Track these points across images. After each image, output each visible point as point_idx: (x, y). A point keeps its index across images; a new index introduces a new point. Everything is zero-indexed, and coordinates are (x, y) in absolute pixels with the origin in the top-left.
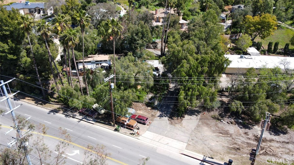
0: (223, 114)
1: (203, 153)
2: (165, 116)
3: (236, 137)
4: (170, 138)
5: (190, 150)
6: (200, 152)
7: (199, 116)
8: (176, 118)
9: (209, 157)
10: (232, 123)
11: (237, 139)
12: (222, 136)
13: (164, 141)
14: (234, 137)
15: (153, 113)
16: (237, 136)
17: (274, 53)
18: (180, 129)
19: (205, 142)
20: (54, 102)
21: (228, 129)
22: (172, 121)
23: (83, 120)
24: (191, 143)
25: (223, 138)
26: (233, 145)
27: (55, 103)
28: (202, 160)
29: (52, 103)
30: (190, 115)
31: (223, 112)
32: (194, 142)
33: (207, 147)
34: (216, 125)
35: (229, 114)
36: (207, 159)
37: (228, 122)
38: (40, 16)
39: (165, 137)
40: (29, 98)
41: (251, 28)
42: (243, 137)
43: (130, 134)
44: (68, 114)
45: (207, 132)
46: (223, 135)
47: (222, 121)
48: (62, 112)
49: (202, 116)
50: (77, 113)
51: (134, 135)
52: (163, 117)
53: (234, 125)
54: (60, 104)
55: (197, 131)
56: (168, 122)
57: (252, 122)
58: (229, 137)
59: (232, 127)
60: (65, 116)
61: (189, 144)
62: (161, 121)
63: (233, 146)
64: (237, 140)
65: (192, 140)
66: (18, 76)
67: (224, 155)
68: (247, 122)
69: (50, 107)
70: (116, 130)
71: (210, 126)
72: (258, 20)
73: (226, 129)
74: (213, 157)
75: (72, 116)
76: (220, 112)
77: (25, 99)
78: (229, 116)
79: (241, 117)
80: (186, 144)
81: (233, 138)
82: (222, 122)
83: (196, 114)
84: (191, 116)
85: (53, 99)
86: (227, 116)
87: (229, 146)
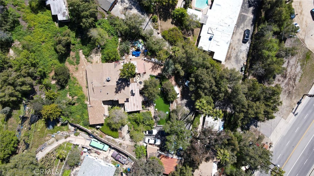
2: (257, 123)
24: (282, 116)
32: (281, 113)
36: (293, 111)
39: (276, 129)
56: (262, 123)
62: (261, 127)
80: (282, 119)
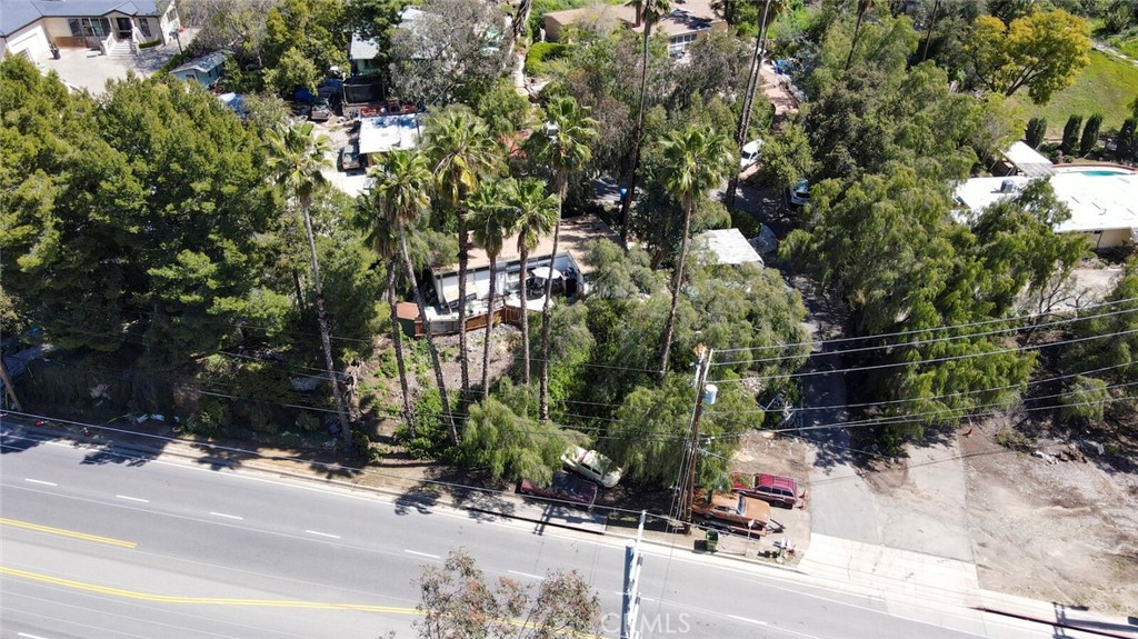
0: (1029, 423)
1: (1043, 594)
2: (840, 462)
3: (1115, 511)
4: (907, 552)
5: (996, 590)
6: (1033, 592)
7: (954, 443)
8: (880, 466)
9: (1073, 607)
10: (1072, 458)
11: (1118, 517)
12: (1070, 515)
13: (890, 565)
14: (1105, 512)
15: (790, 454)
16: (1113, 506)
17: (1081, 155)
18: (917, 506)
19: (1028, 548)
20: (392, 456)
21: (1073, 484)
22: (874, 476)
23: (553, 520)
24: (985, 561)
25: (1075, 522)
26: (1117, 543)
27: (400, 462)
28: (1054, 620)
29: (385, 461)
30: (924, 446)
31: (1025, 417)
32: (991, 553)
33: (1045, 569)
34: (1026, 471)
35: (1049, 422)
36: (1071, 614)
37: (1058, 457)
38: (133, 52)
40: (276, 453)
41: (1003, 67)
42: (1132, 507)
43: (760, 554)
44: (477, 507)
45: (1012, 507)
46: (1070, 511)
47: (1038, 452)
48: (447, 498)
49: (964, 444)
50: (513, 493)
51: (779, 559)
52: (830, 463)
53: (1082, 465)
54: (418, 461)
55: (977, 506)
56: (863, 484)
57: (1131, 440)
58: (1089, 514)
59: (1078, 472)
60: (466, 513)
61: (980, 565)
62: (836, 484)
63: (1120, 546)
64: (1122, 521)
65: (983, 545)
66: (199, 361)
67: (1112, 588)
68: (1114, 444)
69: (390, 484)
70: (701, 547)
71: (1009, 480)
72: (1029, 34)
73: (1066, 484)
74: (1086, 605)
75: (496, 510)
76: (1017, 419)
77: (258, 457)
78: (1050, 429)
79: (1090, 428)
80: (972, 567)
81: (1105, 518)
82: (1040, 456)
83: (941, 436)
84: (928, 446)
85: (379, 444)
86: (1045, 433)
87: (1110, 551)
